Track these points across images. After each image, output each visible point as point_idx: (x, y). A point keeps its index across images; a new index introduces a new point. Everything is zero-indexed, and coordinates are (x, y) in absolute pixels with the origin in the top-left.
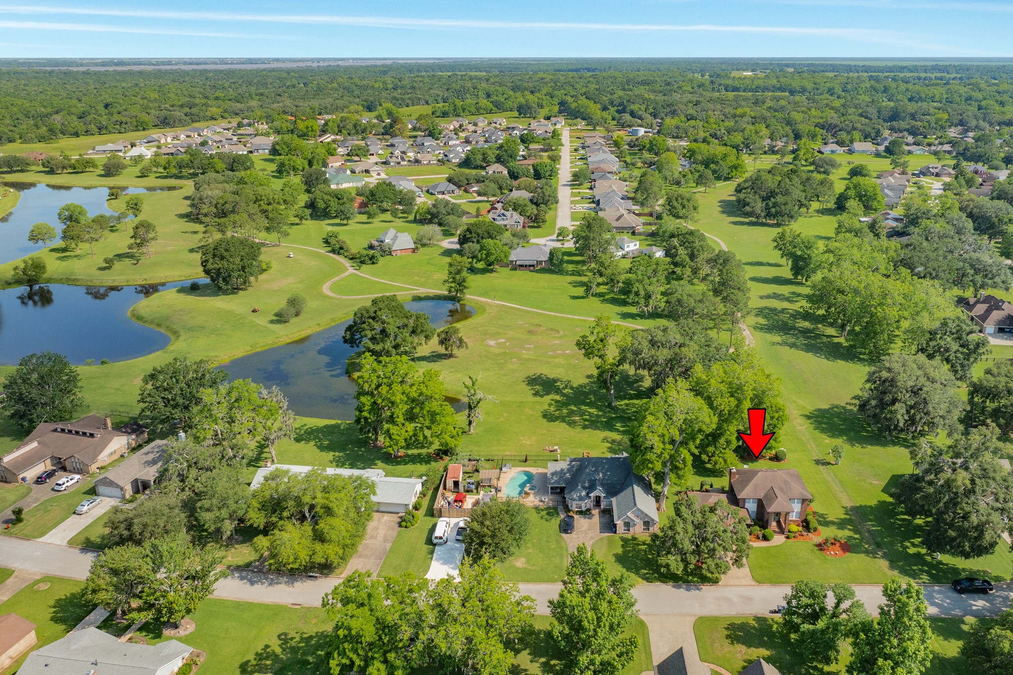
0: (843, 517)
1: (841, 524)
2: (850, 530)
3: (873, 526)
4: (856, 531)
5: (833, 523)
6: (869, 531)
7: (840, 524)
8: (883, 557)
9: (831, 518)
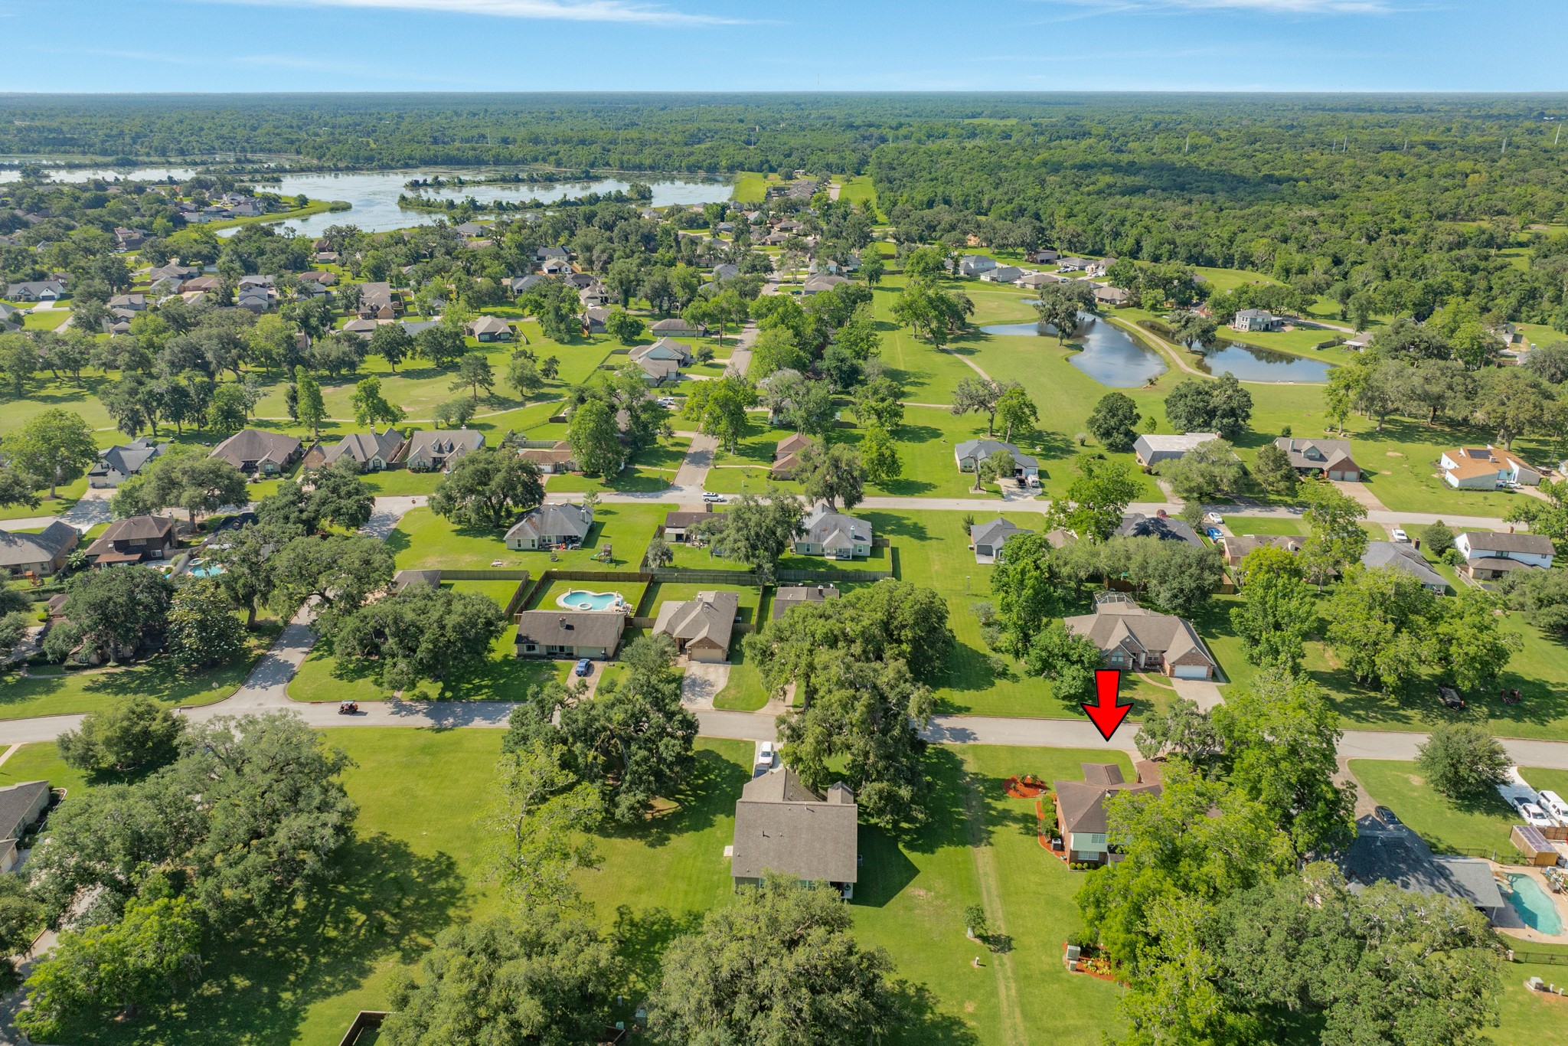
0: (998, 828)
1: (1005, 816)
2: (994, 809)
3: (960, 814)
4: (989, 807)
5: (1015, 820)
6: (969, 808)
7: (1005, 818)
8: (967, 774)
9: (1015, 827)
